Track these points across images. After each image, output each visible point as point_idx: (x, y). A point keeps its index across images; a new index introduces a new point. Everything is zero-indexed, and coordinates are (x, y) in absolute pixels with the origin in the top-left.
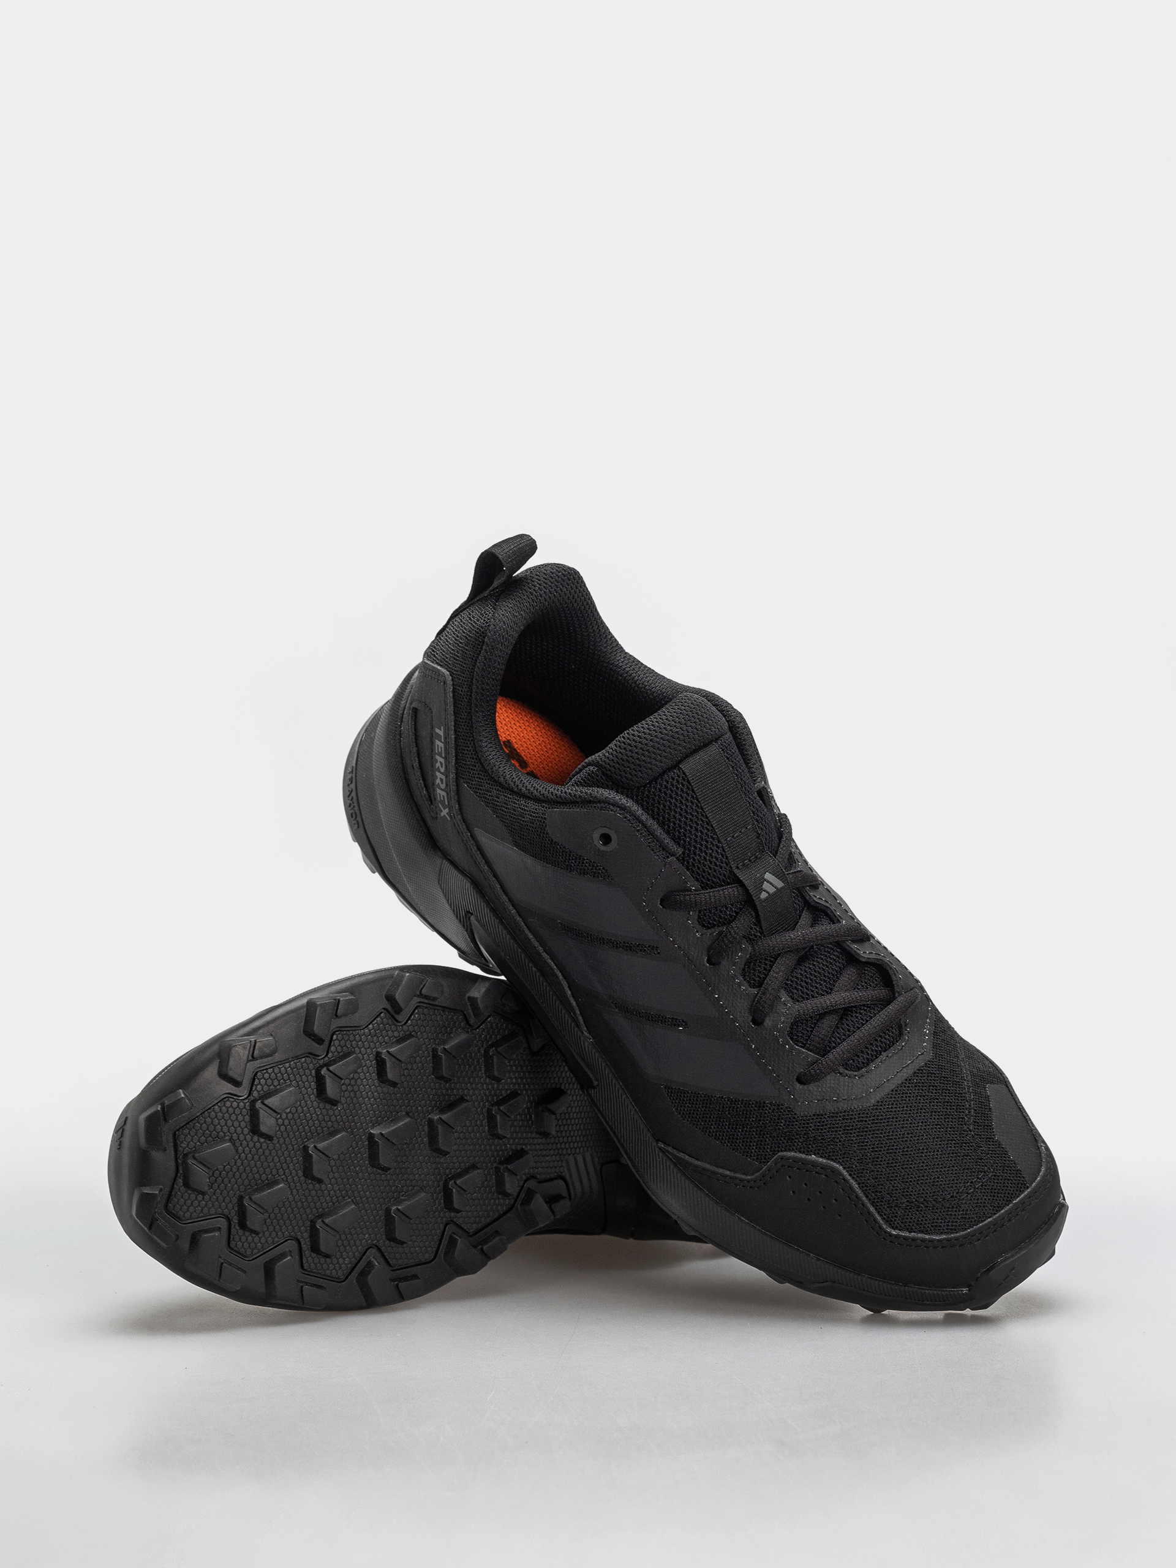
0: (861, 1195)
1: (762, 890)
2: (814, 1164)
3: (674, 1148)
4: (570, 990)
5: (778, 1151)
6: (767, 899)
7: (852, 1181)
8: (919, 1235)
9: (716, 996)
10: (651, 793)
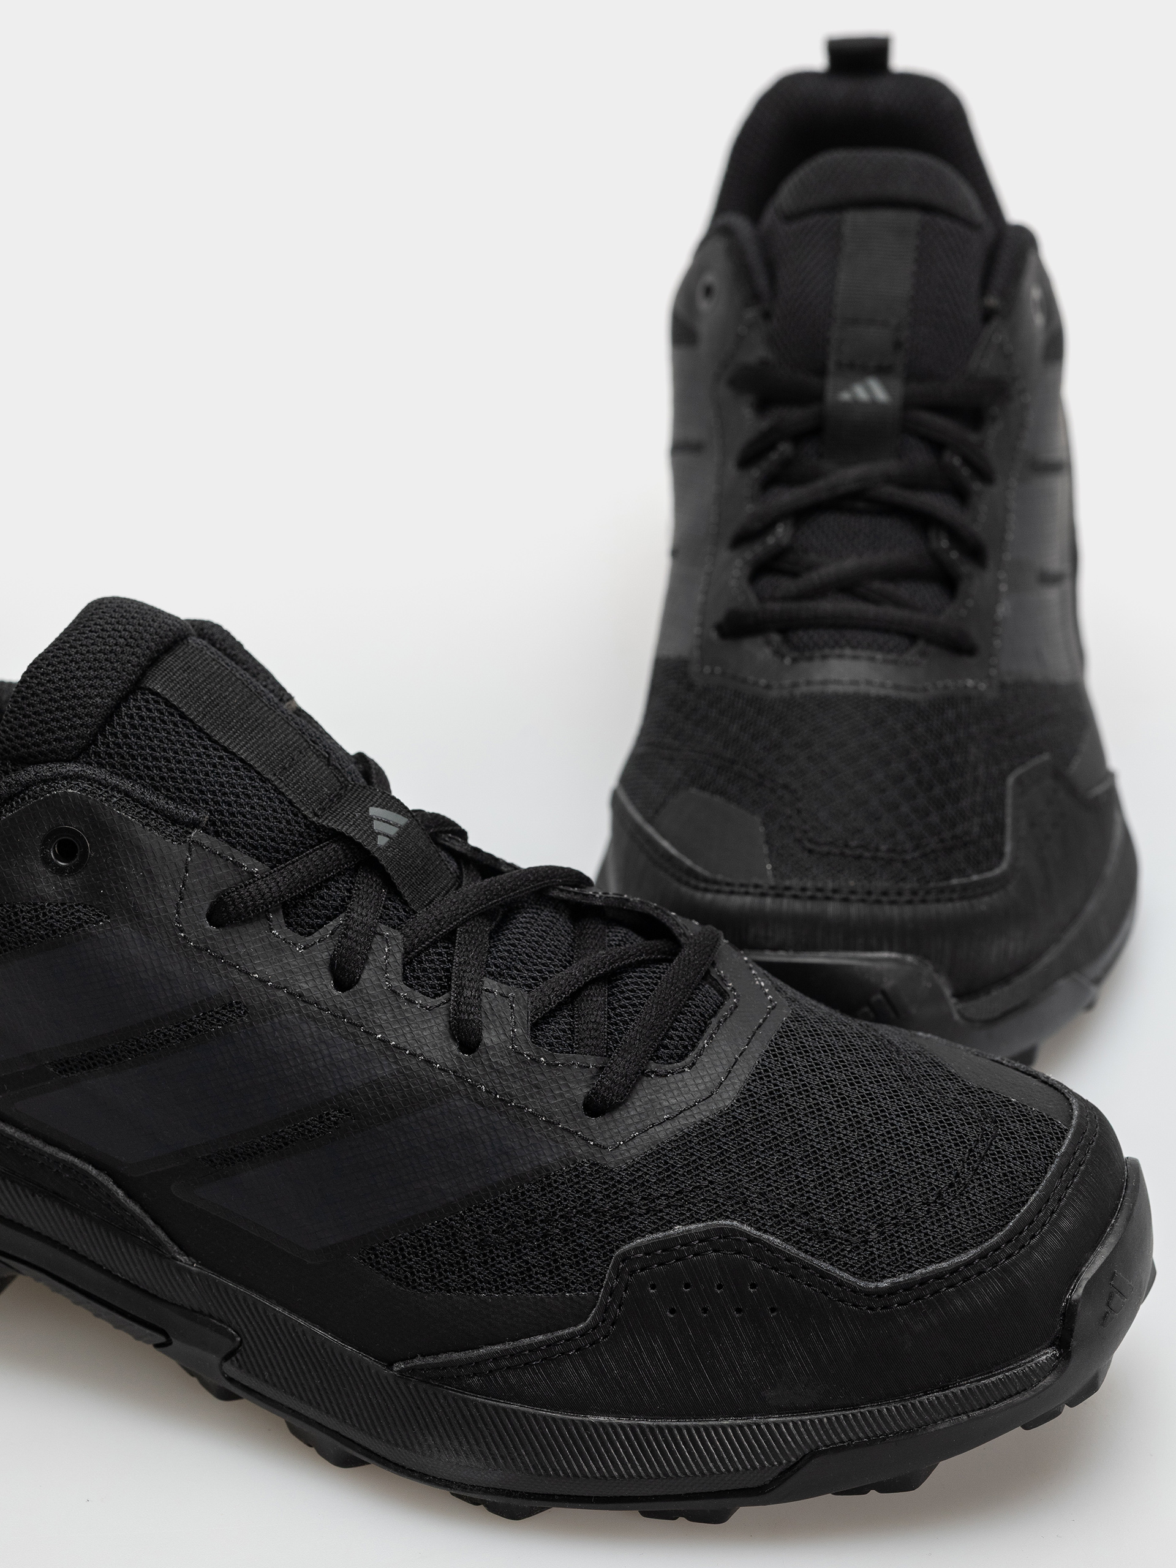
0: (794, 1251)
1: (375, 835)
2: (686, 1240)
3: (423, 1356)
4: (119, 1187)
5: (612, 1251)
6: (388, 846)
7: (765, 1236)
8: (930, 1268)
9: (379, 1036)
10: (111, 745)
